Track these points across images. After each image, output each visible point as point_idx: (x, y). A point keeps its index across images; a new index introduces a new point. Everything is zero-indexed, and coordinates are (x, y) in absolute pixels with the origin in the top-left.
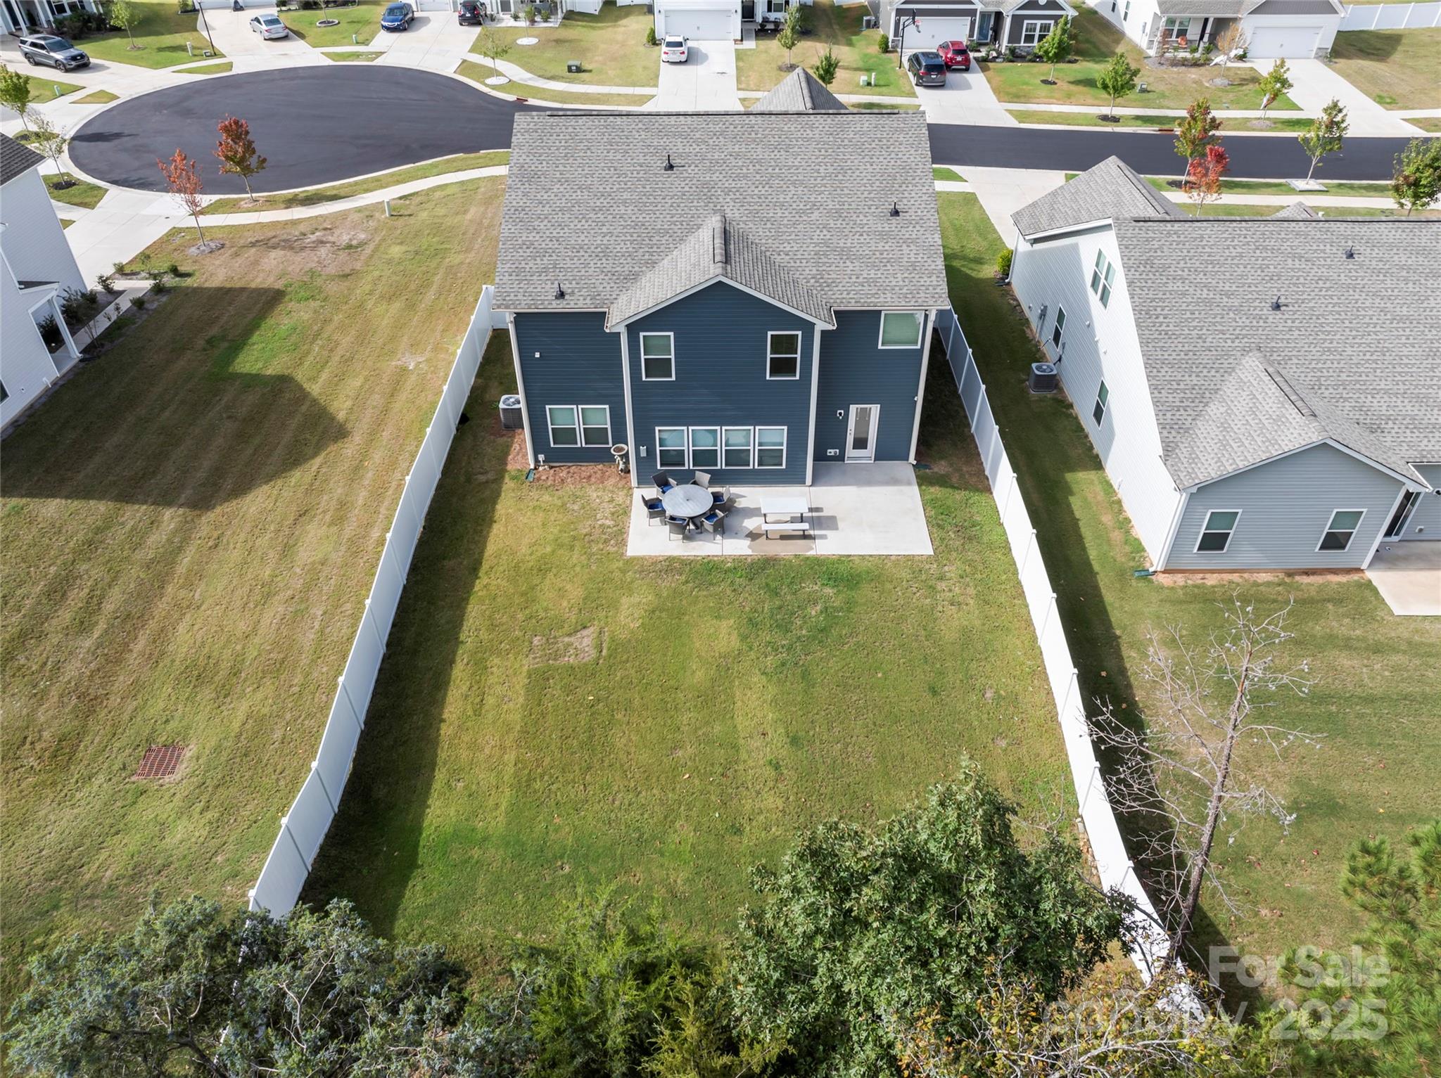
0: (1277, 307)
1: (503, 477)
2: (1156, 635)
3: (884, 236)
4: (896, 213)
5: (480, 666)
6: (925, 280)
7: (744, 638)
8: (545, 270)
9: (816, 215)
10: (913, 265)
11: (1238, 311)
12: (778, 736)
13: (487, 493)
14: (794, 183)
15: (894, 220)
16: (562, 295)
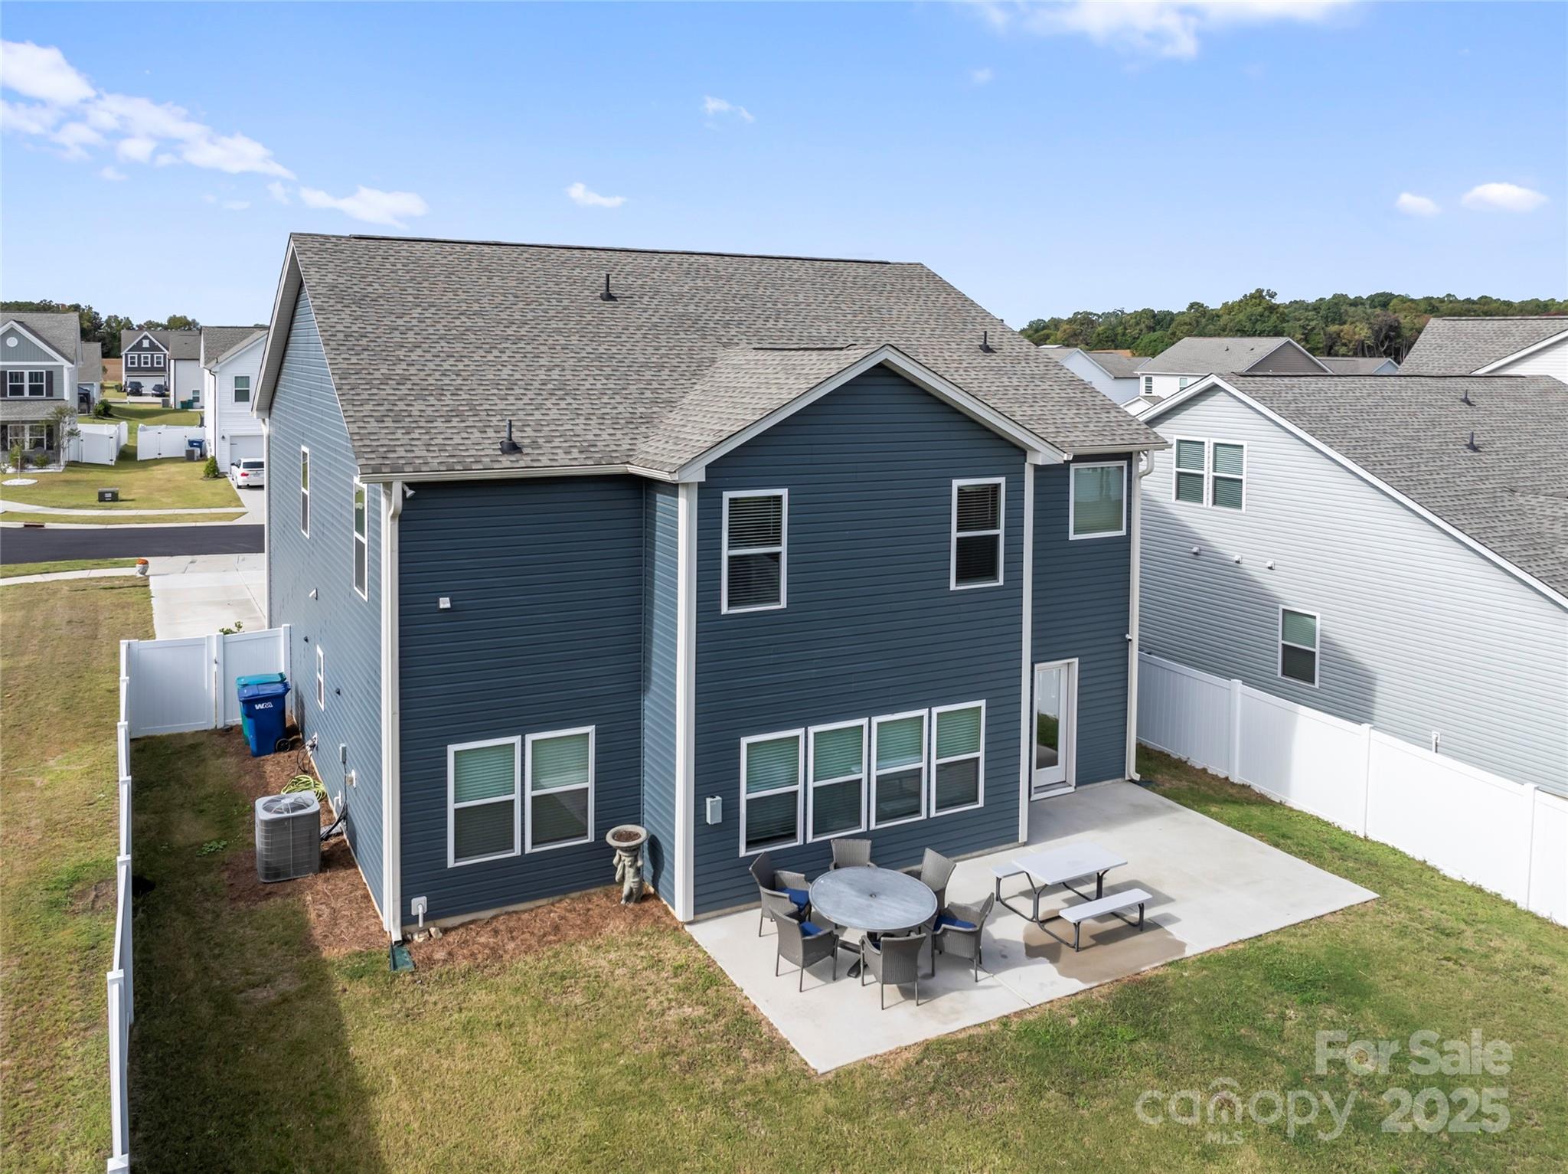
0: (1475, 448)
1: (325, 979)
4: (988, 350)
13: (301, 1027)
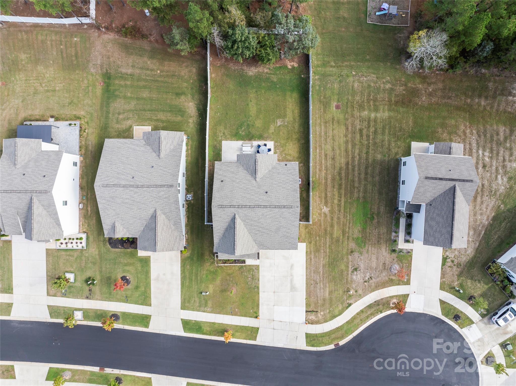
0: (153, 167)
2: (190, 124)
3: (225, 176)
4: (222, 181)
5: (294, 119)
6: (219, 167)
7: (254, 123)
8: (289, 170)
9: (238, 181)
10: (220, 170)
11: (160, 166)
12: (250, 105)
14: (242, 188)
15: (222, 180)
16: (286, 165)
